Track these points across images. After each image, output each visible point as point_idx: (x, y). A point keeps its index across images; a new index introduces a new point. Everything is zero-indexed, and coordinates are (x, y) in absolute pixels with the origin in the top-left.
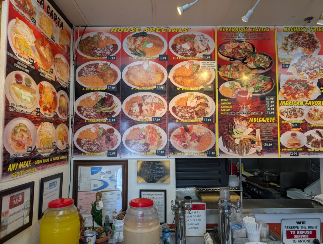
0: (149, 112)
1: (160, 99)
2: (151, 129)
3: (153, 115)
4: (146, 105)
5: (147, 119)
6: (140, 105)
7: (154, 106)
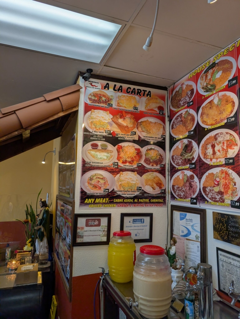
0: (222, 152)
1: (232, 135)
2: (224, 174)
3: (225, 155)
4: (218, 144)
5: (220, 161)
6: (213, 146)
7: (225, 144)
